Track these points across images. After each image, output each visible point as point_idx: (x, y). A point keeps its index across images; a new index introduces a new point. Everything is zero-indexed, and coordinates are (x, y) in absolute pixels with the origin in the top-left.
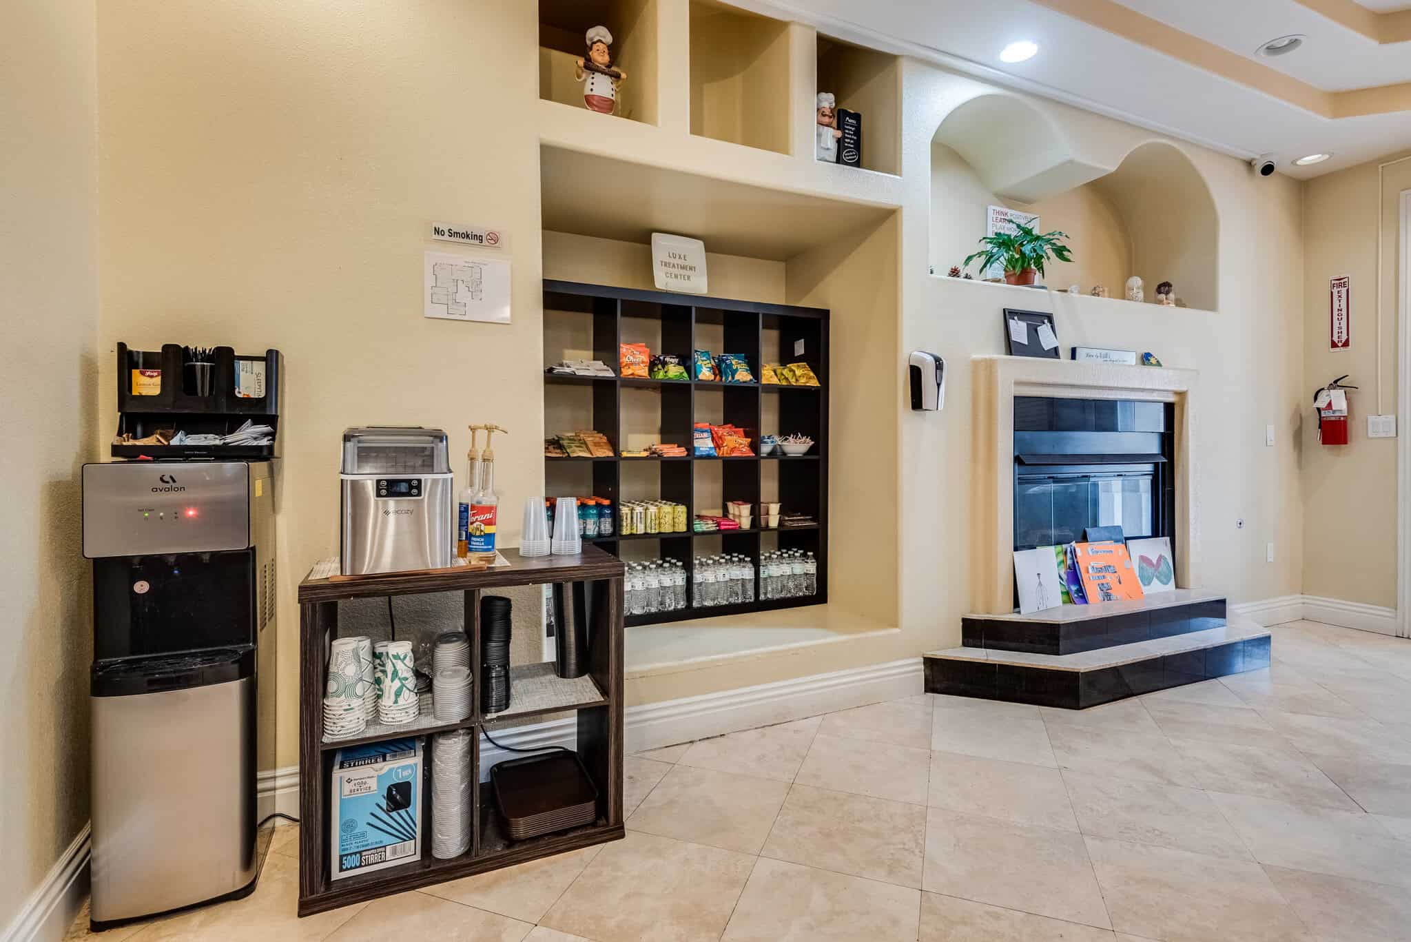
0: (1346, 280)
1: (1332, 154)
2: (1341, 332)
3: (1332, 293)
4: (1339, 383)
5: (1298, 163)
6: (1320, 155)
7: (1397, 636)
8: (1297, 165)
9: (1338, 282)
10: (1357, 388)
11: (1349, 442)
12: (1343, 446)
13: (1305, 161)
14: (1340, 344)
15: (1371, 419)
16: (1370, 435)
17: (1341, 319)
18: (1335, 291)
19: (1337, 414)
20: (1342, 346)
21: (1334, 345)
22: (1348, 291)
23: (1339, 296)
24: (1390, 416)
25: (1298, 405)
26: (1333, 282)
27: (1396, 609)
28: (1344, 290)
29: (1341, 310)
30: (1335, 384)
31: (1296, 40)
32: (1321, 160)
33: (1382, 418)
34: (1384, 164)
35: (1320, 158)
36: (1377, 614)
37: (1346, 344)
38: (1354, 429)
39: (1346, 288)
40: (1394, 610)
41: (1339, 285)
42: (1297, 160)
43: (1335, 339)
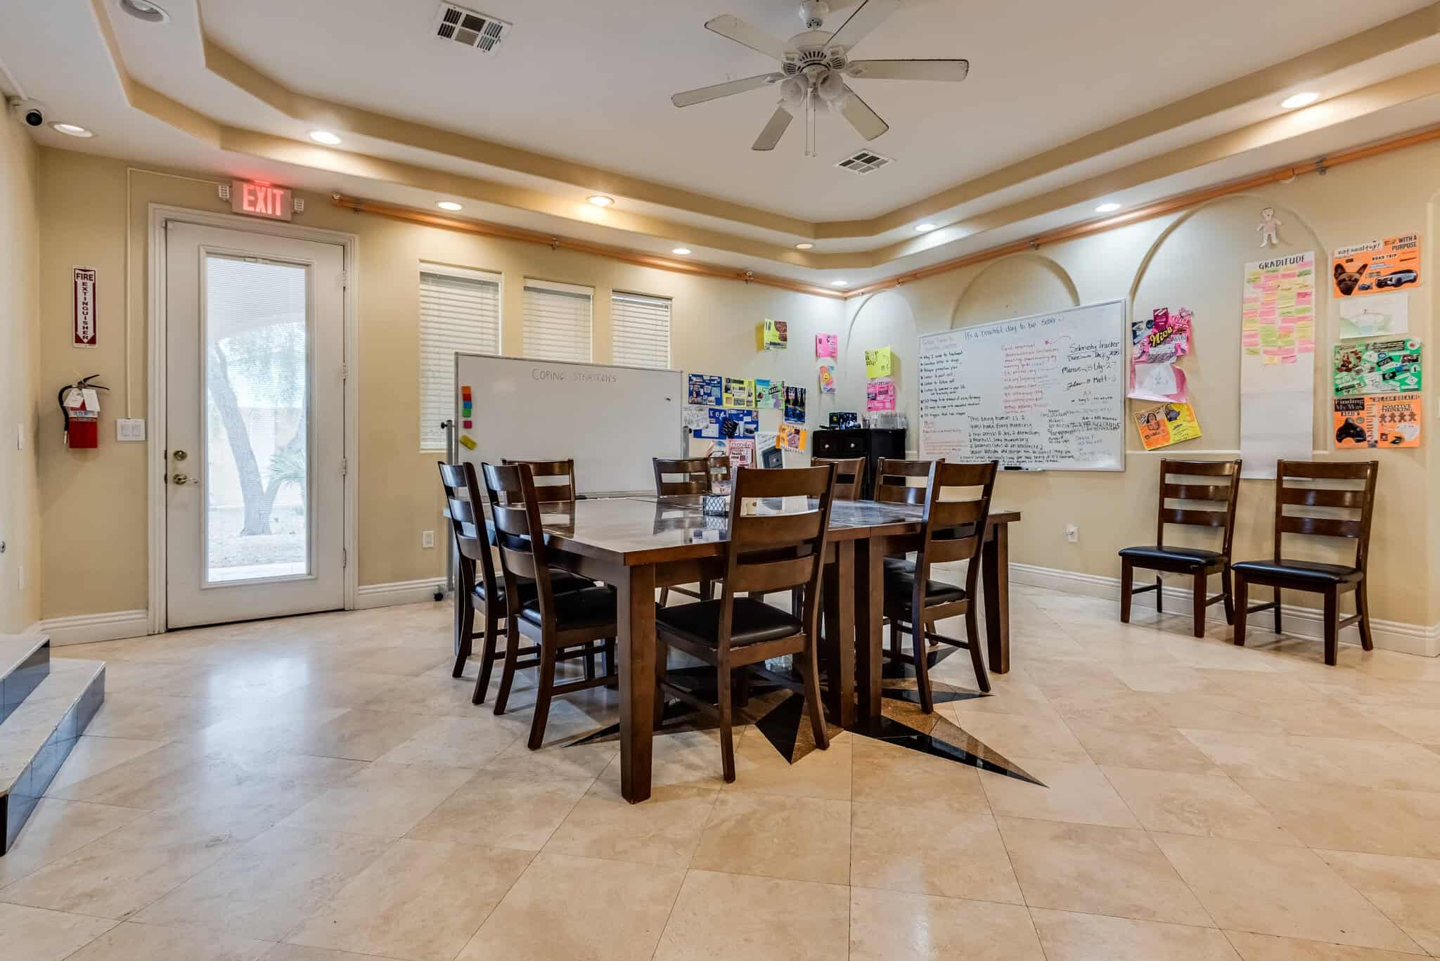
0: (92, 273)
1: (95, 136)
2: (87, 328)
3: (76, 283)
4: (89, 382)
5: (56, 127)
6: (82, 130)
7: (149, 635)
8: (54, 129)
9: (83, 273)
10: (108, 389)
11: (99, 446)
12: (91, 450)
13: (64, 129)
14: (85, 340)
15: (120, 422)
16: (120, 438)
17: (87, 313)
18: (80, 281)
19: (90, 415)
20: (88, 343)
21: (78, 340)
22: (94, 285)
23: (85, 289)
24: (140, 420)
25: (37, 403)
26: (77, 271)
27: (147, 609)
28: (90, 284)
29: (87, 304)
30: (82, 384)
31: (157, 12)
32: (80, 135)
33: (131, 422)
34: (133, 169)
35: (80, 132)
36: (129, 618)
37: (93, 341)
38: (103, 431)
39: (93, 282)
40: (144, 611)
41: (85, 277)
42: (58, 123)
43: (81, 334)
